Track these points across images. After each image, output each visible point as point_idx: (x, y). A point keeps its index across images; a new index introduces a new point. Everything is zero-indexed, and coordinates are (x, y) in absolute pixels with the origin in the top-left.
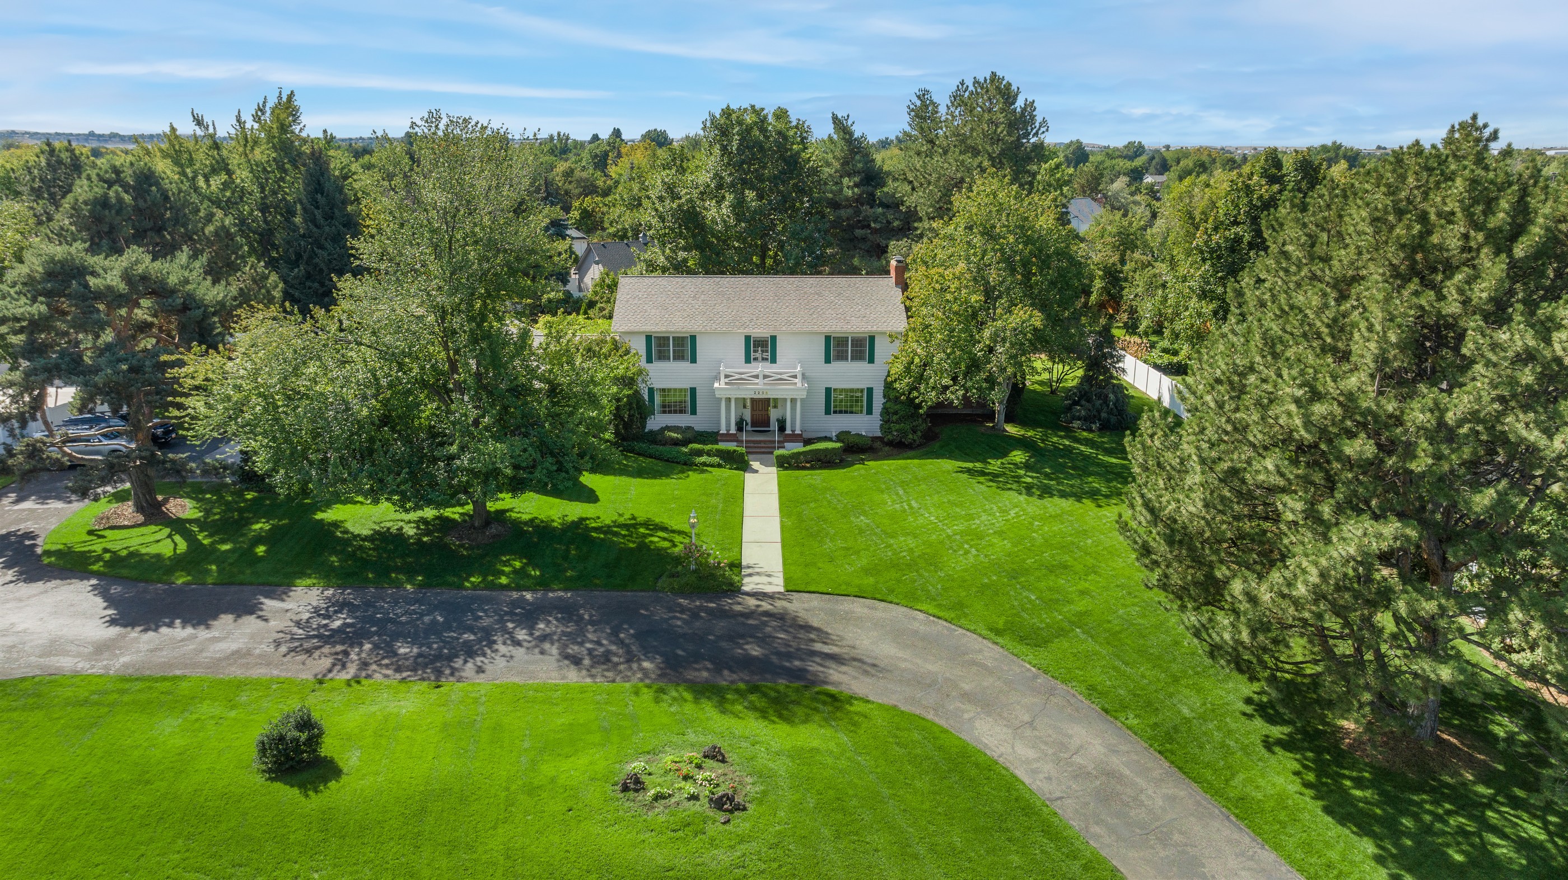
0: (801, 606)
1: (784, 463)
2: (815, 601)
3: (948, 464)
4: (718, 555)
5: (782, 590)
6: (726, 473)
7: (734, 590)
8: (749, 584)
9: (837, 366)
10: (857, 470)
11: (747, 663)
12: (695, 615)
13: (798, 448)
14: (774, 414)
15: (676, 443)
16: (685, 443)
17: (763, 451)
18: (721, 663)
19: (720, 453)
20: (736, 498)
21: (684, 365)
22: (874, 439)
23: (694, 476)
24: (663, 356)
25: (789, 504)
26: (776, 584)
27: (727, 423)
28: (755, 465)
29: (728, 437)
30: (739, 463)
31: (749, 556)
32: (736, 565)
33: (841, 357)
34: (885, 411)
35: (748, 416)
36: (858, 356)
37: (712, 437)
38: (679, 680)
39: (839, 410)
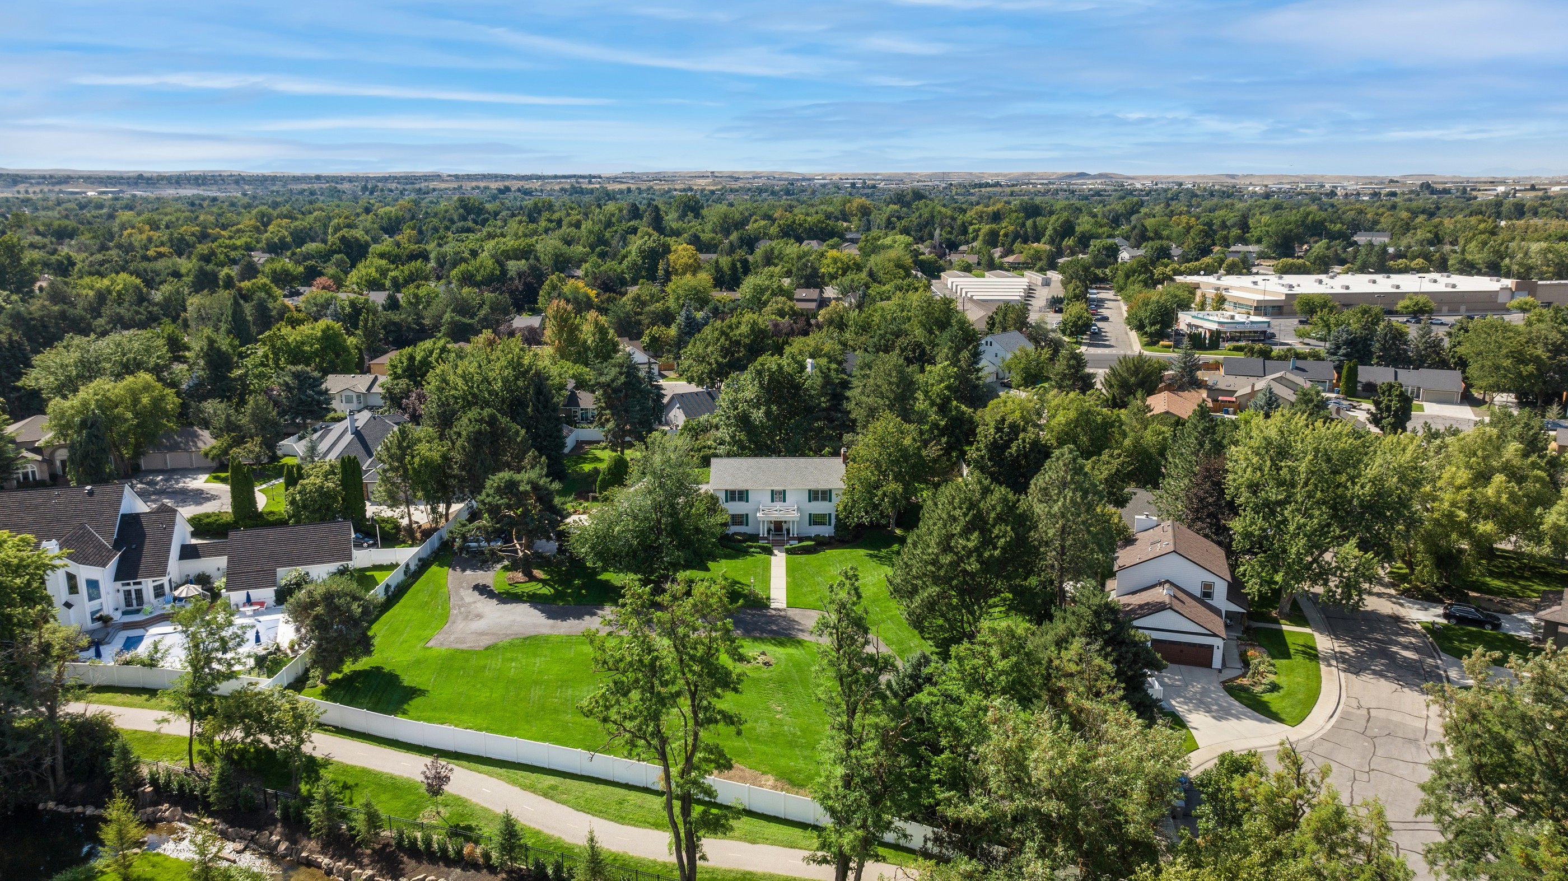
0: (792, 613)
1: (789, 552)
2: (797, 611)
3: (862, 552)
4: (762, 594)
5: (784, 606)
6: (763, 556)
7: (768, 607)
8: (773, 606)
9: (814, 503)
10: (821, 555)
11: (772, 631)
12: (753, 615)
13: (795, 544)
14: (785, 526)
15: (740, 541)
16: (745, 541)
17: (779, 544)
18: (763, 631)
19: (760, 547)
20: (767, 568)
21: (743, 504)
22: (830, 537)
23: (749, 558)
24: (733, 499)
25: (791, 571)
26: (783, 605)
27: (763, 532)
28: (776, 552)
29: (764, 538)
30: (769, 552)
31: (773, 595)
32: (768, 599)
33: (816, 499)
34: (836, 526)
35: (772, 527)
36: (824, 499)
37: (755, 537)
38: (749, 637)
39: (816, 523)
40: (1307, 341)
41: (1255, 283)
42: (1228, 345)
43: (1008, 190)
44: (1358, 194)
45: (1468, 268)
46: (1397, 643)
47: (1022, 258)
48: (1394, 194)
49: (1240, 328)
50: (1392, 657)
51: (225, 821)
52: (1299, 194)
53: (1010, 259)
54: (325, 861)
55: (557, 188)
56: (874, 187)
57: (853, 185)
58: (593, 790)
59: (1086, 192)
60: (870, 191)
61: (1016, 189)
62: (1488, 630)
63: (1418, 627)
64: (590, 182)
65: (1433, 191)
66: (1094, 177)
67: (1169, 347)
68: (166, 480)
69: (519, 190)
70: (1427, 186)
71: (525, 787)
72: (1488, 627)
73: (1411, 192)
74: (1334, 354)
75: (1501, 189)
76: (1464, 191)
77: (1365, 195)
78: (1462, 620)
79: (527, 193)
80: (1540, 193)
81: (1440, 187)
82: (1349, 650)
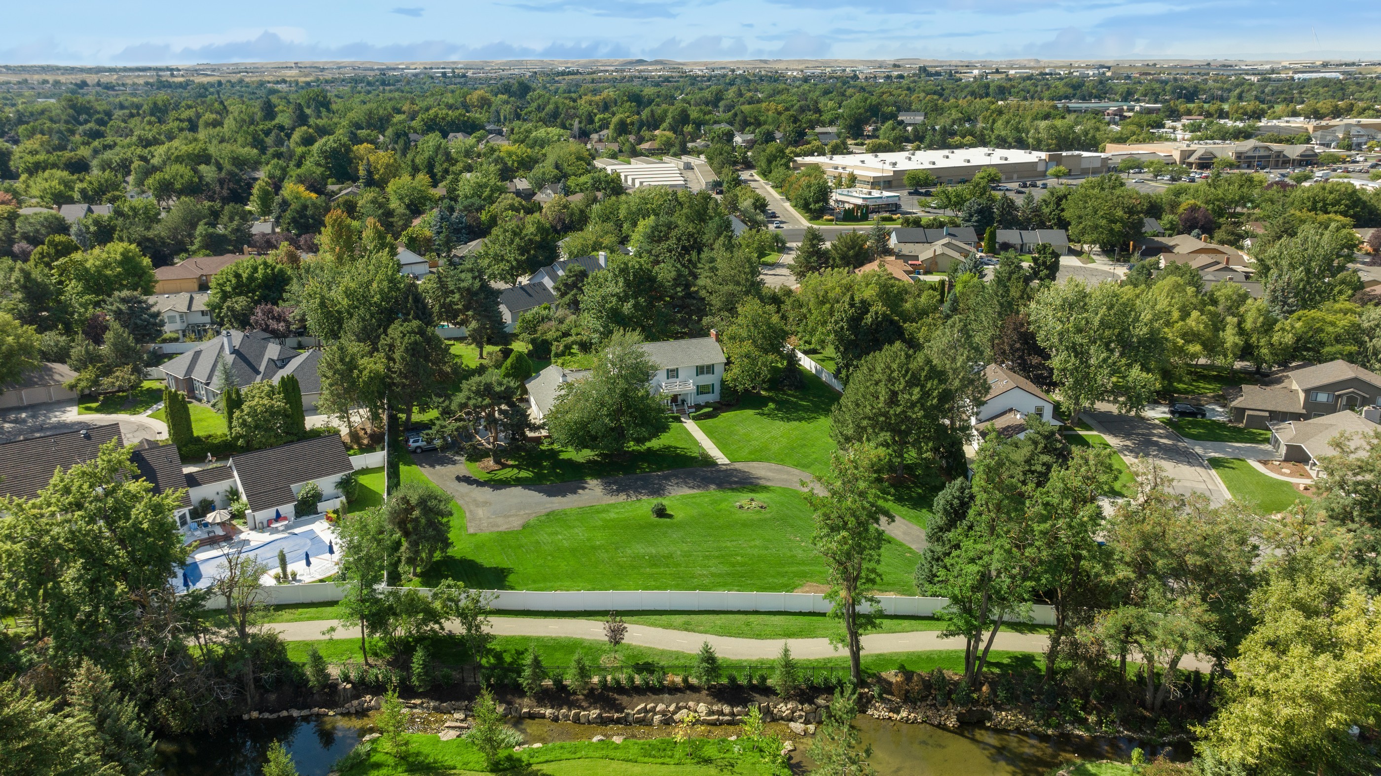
0: (738, 466)
1: (696, 418)
4: (701, 454)
5: (730, 462)
6: (677, 424)
7: (716, 464)
8: (719, 462)
9: (701, 377)
10: (721, 418)
12: (712, 472)
13: (697, 412)
17: (683, 413)
18: (730, 483)
19: (672, 418)
20: (688, 433)
25: (707, 434)
26: (727, 461)
28: (685, 420)
30: (679, 420)
31: (710, 452)
32: (710, 457)
33: (702, 373)
34: (720, 391)
35: (671, 399)
36: (708, 372)
39: (702, 393)
40: (928, 209)
41: (863, 162)
42: (875, 216)
43: (588, 77)
44: (875, 77)
45: (1003, 143)
46: (1154, 435)
47: (656, 144)
48: (901, 77)
49: (879, 202)
50: (1156, 444)
51: (432, 699)
52: (830, 78)
53: (645, 146)
54: (548, 712)
55: (141, 81)
56: (464, 76)
57: (444, 74)
58: (720, 620)
59: (657, 79)
60: (462, 80)
61: (594, 76)
62: (1199, 418)
63: (1157, 422)
64: (172, 75)
65: (929, 74)
66: (651, 63)
67: (832, 220)
68: (34, 416)
69: (99, 84)
70: (923, 69)
71: (665, 627)
72: (1199, 416)
73: (914, 75)
74: (969, 221)
75: (976, 72)
76: (951, 75)
77: (881, 78)
78: (1183, 414)
79: (109, 87)
80: (1003, 76)
81: (933, 70)
82: (1128, 443)
